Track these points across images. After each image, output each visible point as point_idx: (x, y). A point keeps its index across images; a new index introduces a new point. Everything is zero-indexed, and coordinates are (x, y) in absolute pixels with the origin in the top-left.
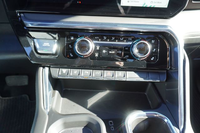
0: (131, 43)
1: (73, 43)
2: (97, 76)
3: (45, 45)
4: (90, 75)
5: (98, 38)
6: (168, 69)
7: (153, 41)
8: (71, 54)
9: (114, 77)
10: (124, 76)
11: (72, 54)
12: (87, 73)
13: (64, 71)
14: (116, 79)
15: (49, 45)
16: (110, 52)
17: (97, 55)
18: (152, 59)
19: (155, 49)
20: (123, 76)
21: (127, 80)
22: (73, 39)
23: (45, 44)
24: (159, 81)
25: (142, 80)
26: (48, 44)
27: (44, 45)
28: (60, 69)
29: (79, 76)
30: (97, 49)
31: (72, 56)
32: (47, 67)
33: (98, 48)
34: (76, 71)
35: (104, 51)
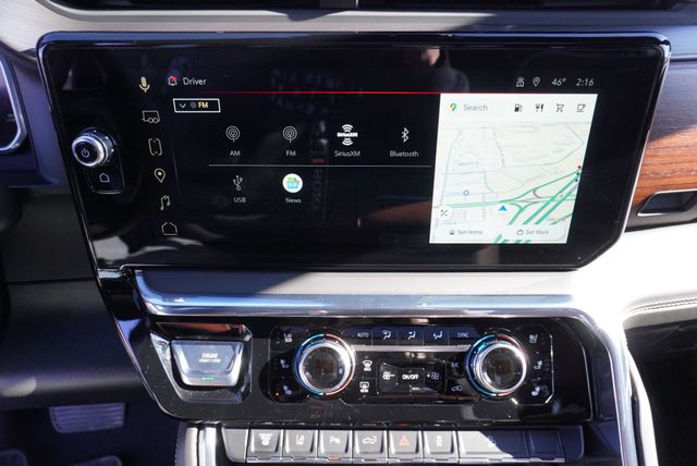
0: (466, 348)
1: (291, 354)
2: (367, 453)
3: (206, 361)
4: (347, 450)
5: (366, 334)
6: (589, 420)
7: (532, 337)
8: (285, 388)
9: (420, 454)
10: (452, 450)
11: (289, 389)
12: (338, 441)
13: (266, 437)
14: (426, 461)
15: (219, 361)
16: (405, 377)
17: (364, 388)
18: (534, 394)
19: (540, 363)
20: (449, 450)
21: (462, 461)
22: (291, 340)
23: (207, 355)
24: (562, 461)
25: (507, 458)
26: (216, 355)
27: (201, 361)
28: (253, 431)
29: (312, 455)
30: (365, 369)
31: (289, 392)
32: (212, 426)
33: (368, 366)
34: (302, 438)
35: (387, 376)
